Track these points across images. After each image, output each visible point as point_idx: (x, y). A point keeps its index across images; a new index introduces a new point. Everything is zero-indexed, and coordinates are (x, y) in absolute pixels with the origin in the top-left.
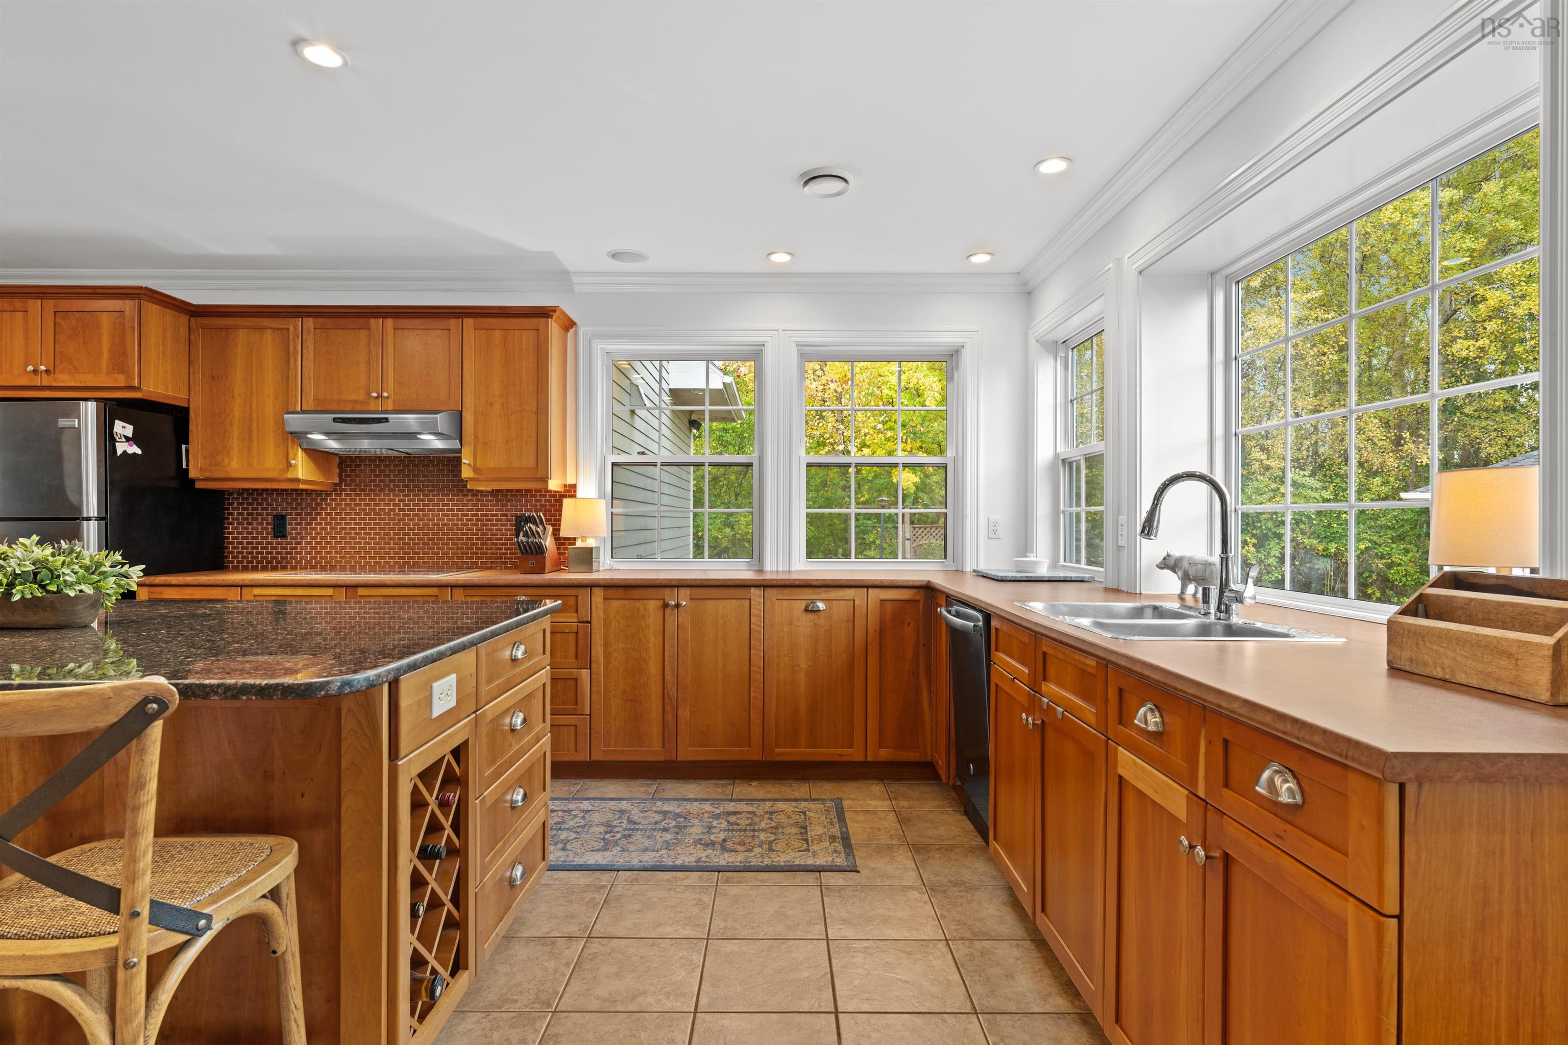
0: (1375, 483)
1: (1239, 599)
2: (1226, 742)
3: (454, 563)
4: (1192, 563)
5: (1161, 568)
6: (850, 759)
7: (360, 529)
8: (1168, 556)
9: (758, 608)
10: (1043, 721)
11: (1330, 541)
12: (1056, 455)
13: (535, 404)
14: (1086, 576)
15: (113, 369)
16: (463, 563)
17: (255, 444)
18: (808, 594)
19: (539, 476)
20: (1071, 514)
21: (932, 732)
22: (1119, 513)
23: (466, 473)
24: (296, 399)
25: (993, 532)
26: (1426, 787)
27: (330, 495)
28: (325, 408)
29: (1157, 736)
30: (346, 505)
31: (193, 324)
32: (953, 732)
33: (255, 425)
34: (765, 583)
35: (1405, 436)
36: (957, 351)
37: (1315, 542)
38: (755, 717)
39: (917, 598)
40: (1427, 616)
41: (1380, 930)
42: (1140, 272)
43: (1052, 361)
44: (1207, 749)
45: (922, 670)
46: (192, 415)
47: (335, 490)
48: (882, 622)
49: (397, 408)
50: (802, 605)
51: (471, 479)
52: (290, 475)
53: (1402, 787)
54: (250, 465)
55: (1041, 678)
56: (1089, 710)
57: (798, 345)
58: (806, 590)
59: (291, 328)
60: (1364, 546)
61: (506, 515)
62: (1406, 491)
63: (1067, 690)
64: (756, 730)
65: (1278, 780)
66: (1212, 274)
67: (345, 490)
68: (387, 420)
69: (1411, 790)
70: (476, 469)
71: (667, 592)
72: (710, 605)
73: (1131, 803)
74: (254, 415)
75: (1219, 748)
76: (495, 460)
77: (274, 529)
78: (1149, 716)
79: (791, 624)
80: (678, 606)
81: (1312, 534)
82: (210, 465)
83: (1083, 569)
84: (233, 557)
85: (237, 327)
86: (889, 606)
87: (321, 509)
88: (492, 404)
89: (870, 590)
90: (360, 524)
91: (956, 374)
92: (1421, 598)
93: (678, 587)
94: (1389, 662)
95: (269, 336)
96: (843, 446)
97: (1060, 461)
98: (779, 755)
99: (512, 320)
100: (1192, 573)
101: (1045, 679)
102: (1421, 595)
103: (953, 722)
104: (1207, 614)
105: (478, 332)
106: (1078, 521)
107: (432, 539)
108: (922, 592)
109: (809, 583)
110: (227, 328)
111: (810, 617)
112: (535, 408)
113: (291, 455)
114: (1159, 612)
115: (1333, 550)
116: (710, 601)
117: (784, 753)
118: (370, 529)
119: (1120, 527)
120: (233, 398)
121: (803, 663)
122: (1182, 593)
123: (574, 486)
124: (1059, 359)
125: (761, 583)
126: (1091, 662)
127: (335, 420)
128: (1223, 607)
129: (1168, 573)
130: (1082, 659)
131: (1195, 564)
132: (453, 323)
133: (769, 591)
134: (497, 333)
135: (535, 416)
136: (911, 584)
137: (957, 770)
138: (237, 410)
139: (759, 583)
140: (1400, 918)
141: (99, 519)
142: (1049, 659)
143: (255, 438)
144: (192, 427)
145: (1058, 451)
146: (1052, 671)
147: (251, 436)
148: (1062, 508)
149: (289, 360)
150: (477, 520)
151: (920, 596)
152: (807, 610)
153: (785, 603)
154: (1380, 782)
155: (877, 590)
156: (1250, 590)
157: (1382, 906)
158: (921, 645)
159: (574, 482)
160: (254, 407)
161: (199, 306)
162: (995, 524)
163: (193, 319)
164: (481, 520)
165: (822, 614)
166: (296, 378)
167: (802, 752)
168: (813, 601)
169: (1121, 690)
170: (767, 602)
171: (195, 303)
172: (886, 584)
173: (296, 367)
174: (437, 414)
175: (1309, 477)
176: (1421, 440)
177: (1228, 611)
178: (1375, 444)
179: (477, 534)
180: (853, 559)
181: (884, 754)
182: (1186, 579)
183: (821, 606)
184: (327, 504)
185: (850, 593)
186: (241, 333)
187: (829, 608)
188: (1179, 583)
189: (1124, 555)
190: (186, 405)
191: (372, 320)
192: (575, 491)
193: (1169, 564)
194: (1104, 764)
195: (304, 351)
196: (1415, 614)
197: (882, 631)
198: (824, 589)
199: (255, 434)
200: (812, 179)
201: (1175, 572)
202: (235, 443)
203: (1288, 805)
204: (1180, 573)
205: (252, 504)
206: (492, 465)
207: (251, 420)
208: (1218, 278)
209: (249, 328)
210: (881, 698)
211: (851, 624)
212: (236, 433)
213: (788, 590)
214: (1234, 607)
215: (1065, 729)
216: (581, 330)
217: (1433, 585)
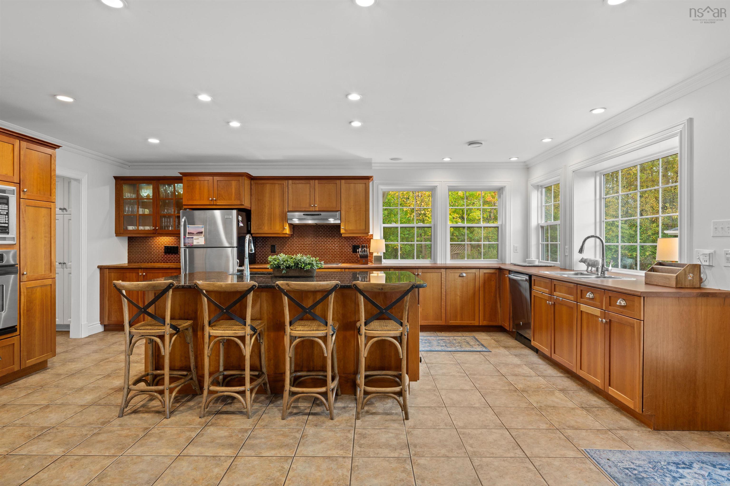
0: (654, 226)
1: (607, 270)
2: (610, 297)
3: (332, 261)
4: (591, 260)
5: (580, 262)
6: (474, 325)
7: (300, 250)
8: (583, 258)
9: (444, 276)
10: (554, 302)
11: (633, 252)
12: (538, 224)
13: (365, 208)
14: (553, 265)
15: (236, 199)
16: (335, 261)
17: (273, 222)
18: (460, 271)
19: (366, 232)
20: (543, 244)
21: (501, 316)
22: (565, 245)
23: (342, 231)
24: (286, 207)
25: (515, 250)
26: (648, 298)
27: (290, 238)
28: (296, 210)
29: (592, 299)
30: (295, 241)
31: (252, 183)
32: (511, 314)
33: (272, 216)
34: (447, 267)
35: (667, 205)
36: (502, 188)
37: (626, 252)
38: (443, 311)
39: (496, 272)
40: (654, 272)
41: (640, 323)
42: (573, 172)
43: (536, 192)
44: (605, 299)
45: (498, 295)
46: (252, 212)
47: (292, 237)
48: (484, 280)
49: (319, 210)
50: (458, 274)
51: (343, 233)
52: (284, 232)
53: (644, 297)
54: (271, 229)
55: (554, 291)
56: (572, 297)
57: (449, 186)
58: (460, 270)
59: (284, 184)
60: (648, 254)
61: (349, 245)
62: (668, 229)
63: (563, 293)
64: (443, 315)
65: (621, 302)
66: (596, 172)
67: (295, 237)
68: (321, 214)
69: (645, 298)
70: (345, 230)
71: (414, 270)
72: (428, 275)
73: (584, 316)
74: (272, 212)
75: (608, 298)
76: (351, 227)
77: (271, 250)
78: (590, 295)
79: (455, 280)
80: (418, 275)
81: (625, 248)
82: (258, 229)
83: (550, 263)
84: (258, 259)
85: (267, 183)
86: (486, 275)
87: (287, 243)
88: (350, 208)
89: (480, 269)
90: (300, 248)
91: (502, 196)
92: (652, 268)
93: (418, 268)
94: (645, 282)
95: (277, 186)
96: (424, 211)
97: (540, 226)
98: (451, 323)
99: (357, 181)
100: (590, 263)
101: (555, 291)
102: (652, 267)
103: (511, 311)
104: (598, 274)
105: (346, 184)
106: (548, 247)
107: (324, 253)
108: (498, 270)
109: (461, 267)
110: (263, 184)
111: (461, 278)
112: (365, 210)
113: (285, 225)
114: (582, 274)
115: (634, 256)
116: (428, 273)
117: (453, 322)
118: (303, 250)
119: (566, 250)
120: (265, 206)
121: (459, 293)
122: (587, 269)
123: (372, 235)
124: (539, 191)
125: (445, 267)
126: (572, 285)
127: (304, 214)
128: (603, 273)
129: (583, 263)
130: (569, 284)
131: (592, 261)
132: (338, 182)
133: (447, 270)
134: (352, 185)
135: (365, 212)
136: (494, 267)
137: (513, 326)
138: (267, 210)
139: (444, 267)
140: (644, 321)
141: (237, 247)
142: (556, 286)
143: (272, 220)
144: (252, 217)
145: (539, 223)
146: (557, 289)
147: (271, 219)
148: (540, 242)
149: (284, 194)
150: (339, 246)
151: (497, 272)
152: (460, 276)
153: (453, 274)
154: (640, 297)
155: (483, 270)
156: (610, 268)
157: (640, 318)
158: (497, 288)
159: (372, 234)
160: (272, 210)
161: (255, 177)
162: (516, 247)
163: (252, 181)
164: (341, 246)
165: (465, 278)
166: (286, 200)
167: (458, 322)
168: (462, 273)
169: (581, 290)
170: (447, 274)
171: (254, 175)
172: (486, 267)
173: (286, 196)
174: (337, 212)
175: (624, 224)
176: (674, 207)
177: (604, 274)
178: (654, 209)
179: (339, 251)
180: (466, 259)
181: (485, 323)
182: (588, 265)
183: (464, 275)
184: (289, 241)
185: (474, 271)
186: (268, 185)
187: (467, 276)
188: (586, 267)
189: (568, 259)
190: (249, 209)
191: (311, 181)
192: (373, 237)
193: (583, 261)
194: (576, 309)
195: (289, 191)
196: (651, 271)
197: (484, 283)
198: (465, 269)
199: (272, 218)
200: (471, 143)
201: (585, 263)
202: (266, 221)
203: (623, 306)
204: (587, 264)
205: (264, 241)
206: (351, 229)
207: (271, 214)
208: (598, 173)
209: (271, 183)
210: (484, 305)
211: (474, 281)
212: (266, 218)
213: (453, 270)
214: (606, 272)
215: (562, 304)
216: (375, 182)
217: (656, 265)
